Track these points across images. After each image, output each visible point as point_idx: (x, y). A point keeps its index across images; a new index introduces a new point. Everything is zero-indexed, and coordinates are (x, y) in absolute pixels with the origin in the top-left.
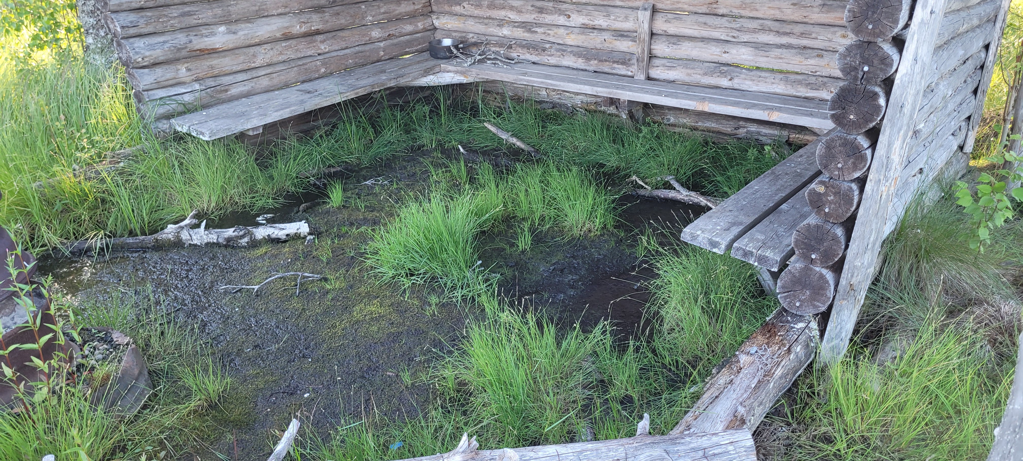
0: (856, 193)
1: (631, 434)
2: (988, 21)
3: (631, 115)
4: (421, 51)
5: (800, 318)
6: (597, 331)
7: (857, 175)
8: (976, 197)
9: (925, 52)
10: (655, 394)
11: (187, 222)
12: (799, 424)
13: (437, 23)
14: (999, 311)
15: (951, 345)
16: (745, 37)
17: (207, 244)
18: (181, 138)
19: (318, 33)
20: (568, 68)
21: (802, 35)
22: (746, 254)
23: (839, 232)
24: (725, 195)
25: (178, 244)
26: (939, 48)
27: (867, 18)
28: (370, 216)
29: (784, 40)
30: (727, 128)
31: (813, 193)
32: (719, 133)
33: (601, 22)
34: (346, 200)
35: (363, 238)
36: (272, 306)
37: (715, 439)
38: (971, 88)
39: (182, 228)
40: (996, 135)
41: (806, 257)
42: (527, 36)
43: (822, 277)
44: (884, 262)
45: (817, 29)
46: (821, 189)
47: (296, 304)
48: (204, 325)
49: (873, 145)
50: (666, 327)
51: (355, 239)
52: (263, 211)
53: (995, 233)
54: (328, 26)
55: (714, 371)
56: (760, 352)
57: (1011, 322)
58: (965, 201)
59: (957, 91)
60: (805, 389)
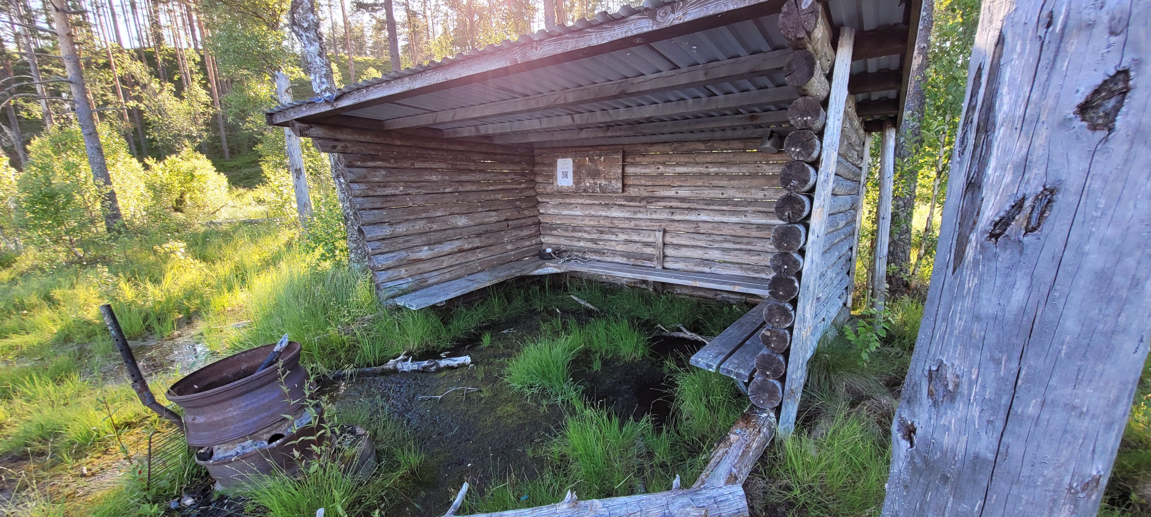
0: (788, 336)
1: (669, 488)
2: (850, 235)
3: (655, 289)
4: (535, 256)
5: (764, 411)
6: (644, 419)
7: (787, 325)
8: (856, 332)
9: (817, 257)
10: (681, 461)
11: (401, 357)
12: (770, 478)
13: (543, 240)
14: (880, 403)
15: (855, 425)
16: (716, 245)
17: (412, 371)
18: (400, 309)
19: (478, 248)
20: (618, 263)
21: (748, 243)
22: (729, 372)
23: (781, 358)
24: (712, 335)
25: (395, 371)
26: (824, 253)
27: (783, 240)
28: (506, 351)
29: (738, 246)
30: (711, 295)
31: (764, 336)
32: (706, 298)
33: (635, 238)
34: (492, 342)
35: (502, 366)
36: (449, 408)
37: (720, 490)
38: (845, 271)
39: (398, 361)
40: (864, 296)
41: (763, 373)
42: (594, 246)
43: (774, 385)
44: (809, 374)
45: (756, 240)
46: (768, 334)
47: (463, 407)
48: (409, 421)
49: (795, 308)
50: (684, 417)
51: (498, 366)
52: (444, 350)
53: (871, 354)
54: (483, 244)
55: (715, 445)
56: (742, 433)
57: (888, 410)
58: (851, 337)
59: (838, 274)
60: (772, 456)
